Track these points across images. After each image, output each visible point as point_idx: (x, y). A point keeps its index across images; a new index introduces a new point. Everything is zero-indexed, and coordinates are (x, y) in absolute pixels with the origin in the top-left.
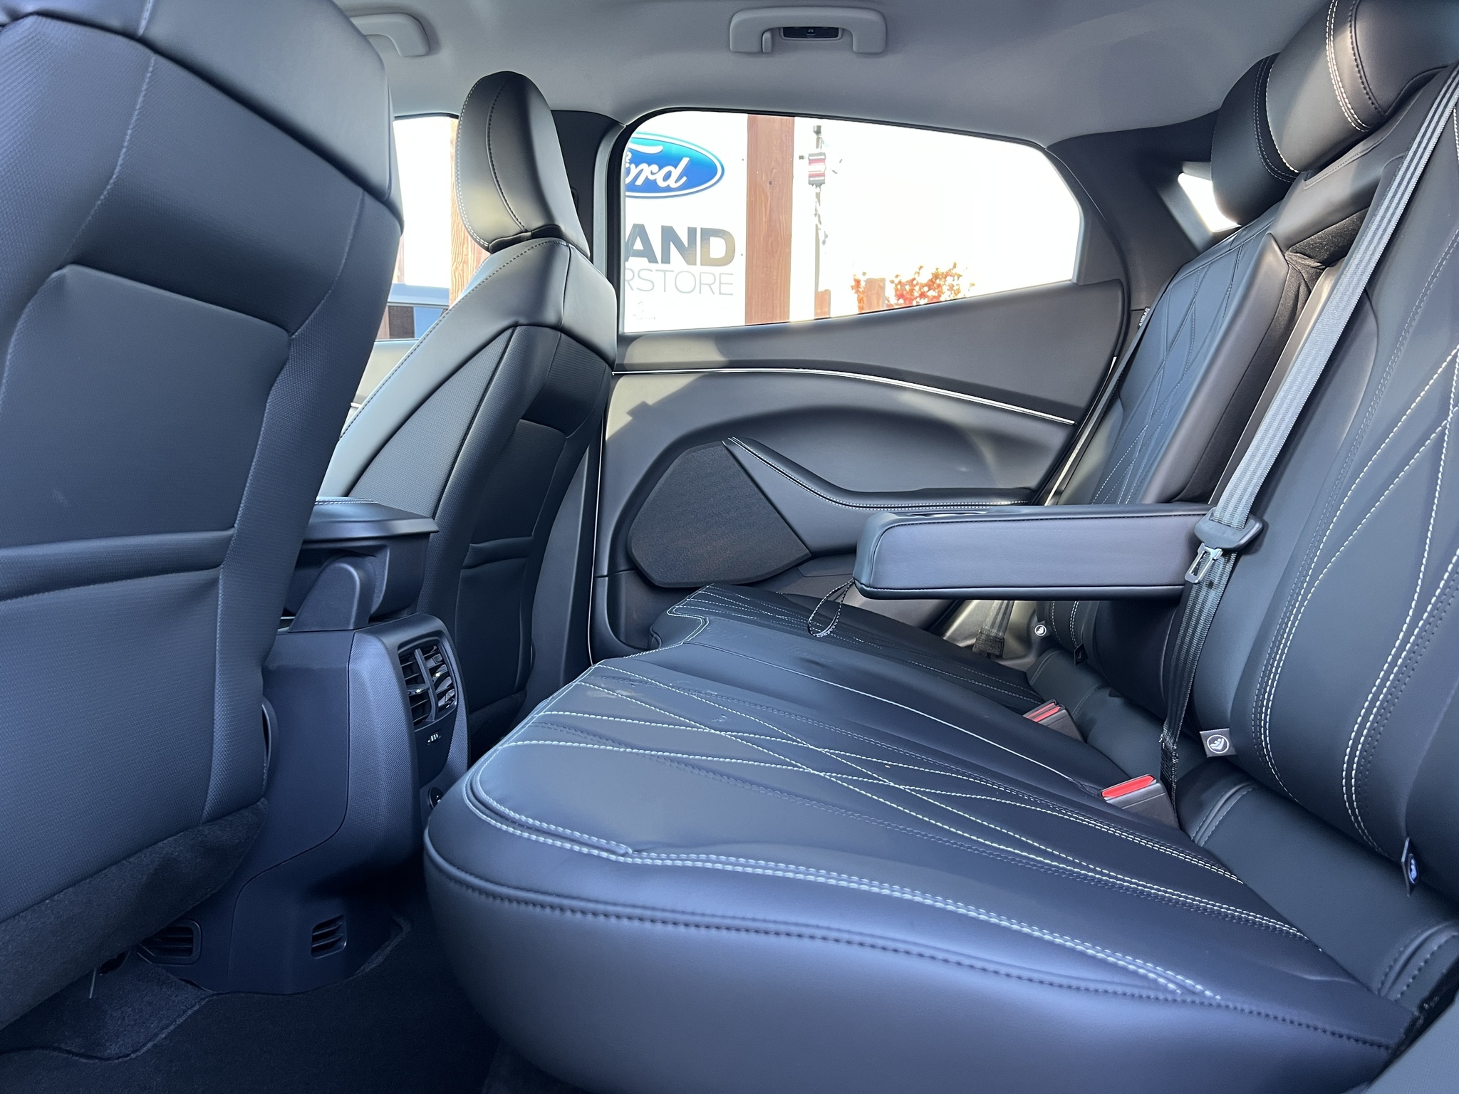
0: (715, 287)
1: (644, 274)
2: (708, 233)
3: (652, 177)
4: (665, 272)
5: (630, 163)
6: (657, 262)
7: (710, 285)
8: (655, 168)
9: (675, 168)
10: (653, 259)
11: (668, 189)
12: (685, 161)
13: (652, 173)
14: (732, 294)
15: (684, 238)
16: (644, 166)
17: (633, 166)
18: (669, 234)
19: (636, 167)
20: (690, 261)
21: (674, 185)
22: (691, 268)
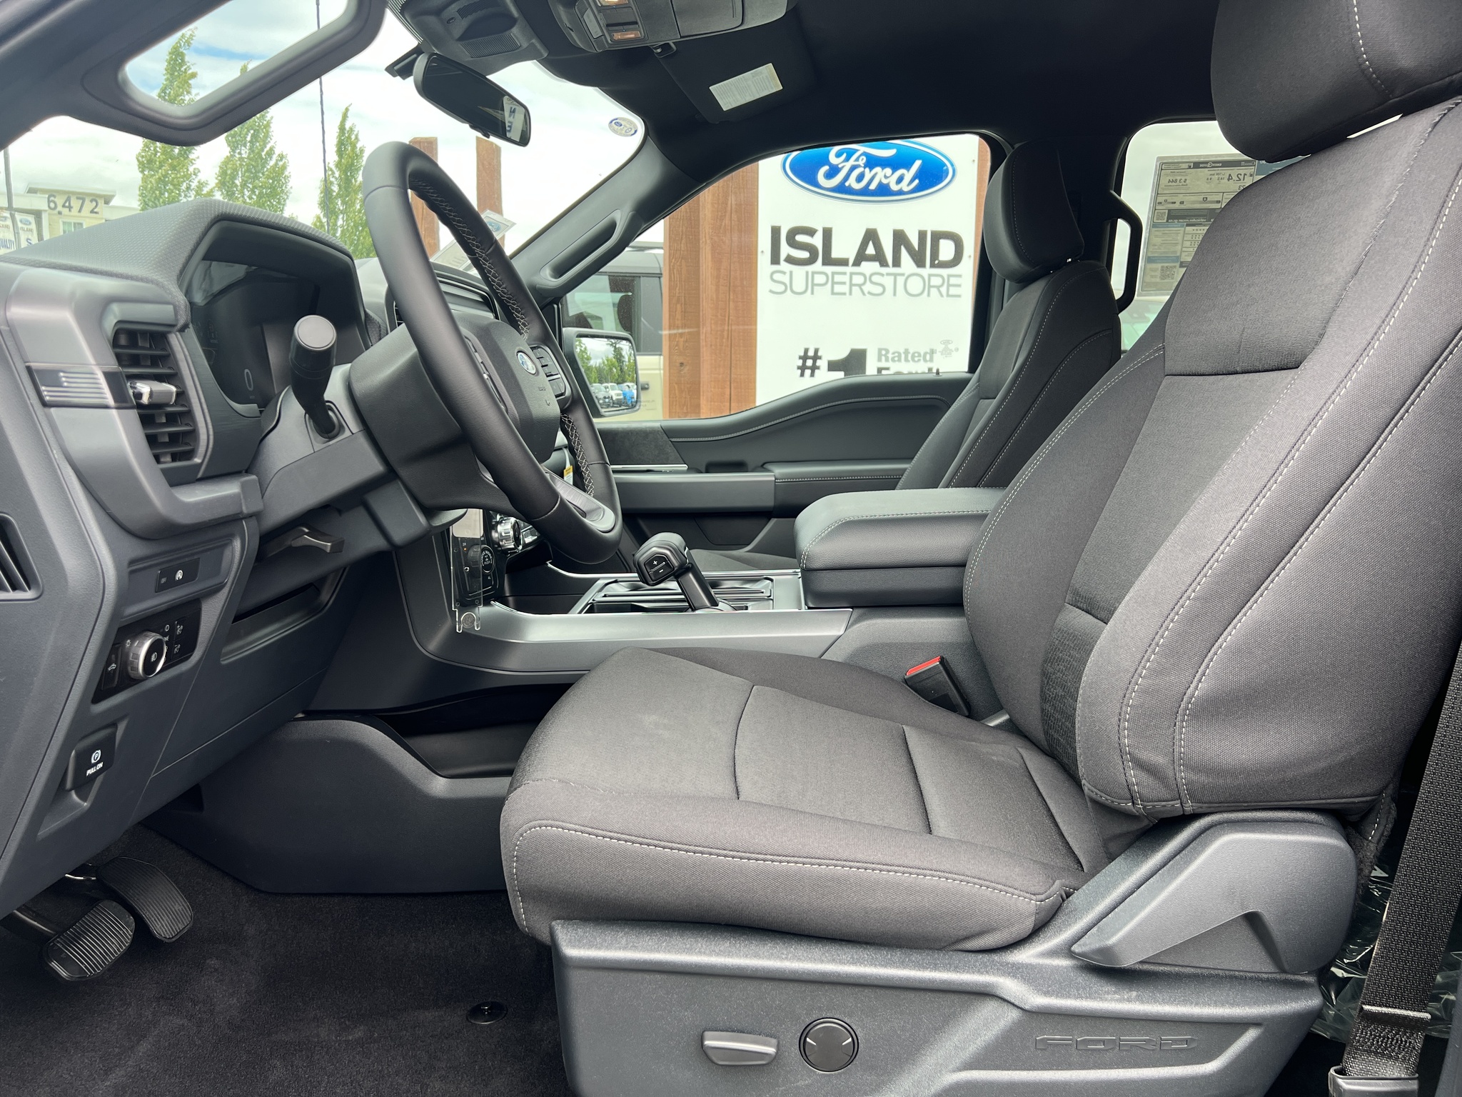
0: (944, 290)
1: (875, 279)
2: (937, 236)
3: (885, 181)
4: (895, 275)
5: (865, 168)
6: (887, 265)
7: (938, 287)
8: (888, 171)
9: (908, 171)
10: (883, 263)
11: (900, 192)
12: (918, 164)
13: (886, 177)
14: (959, 296)
15: (915, 242)
16: (878, 169)
17: (867, 170)
18: (900, 238)
19: (870, 171)
20: (920, 263)
21: (906, 189)
22: (920, 271)
